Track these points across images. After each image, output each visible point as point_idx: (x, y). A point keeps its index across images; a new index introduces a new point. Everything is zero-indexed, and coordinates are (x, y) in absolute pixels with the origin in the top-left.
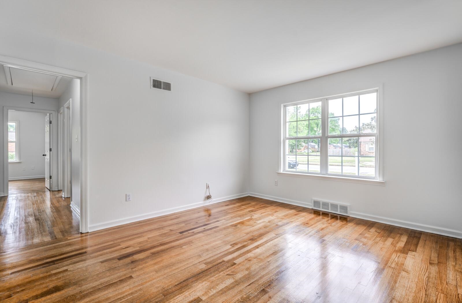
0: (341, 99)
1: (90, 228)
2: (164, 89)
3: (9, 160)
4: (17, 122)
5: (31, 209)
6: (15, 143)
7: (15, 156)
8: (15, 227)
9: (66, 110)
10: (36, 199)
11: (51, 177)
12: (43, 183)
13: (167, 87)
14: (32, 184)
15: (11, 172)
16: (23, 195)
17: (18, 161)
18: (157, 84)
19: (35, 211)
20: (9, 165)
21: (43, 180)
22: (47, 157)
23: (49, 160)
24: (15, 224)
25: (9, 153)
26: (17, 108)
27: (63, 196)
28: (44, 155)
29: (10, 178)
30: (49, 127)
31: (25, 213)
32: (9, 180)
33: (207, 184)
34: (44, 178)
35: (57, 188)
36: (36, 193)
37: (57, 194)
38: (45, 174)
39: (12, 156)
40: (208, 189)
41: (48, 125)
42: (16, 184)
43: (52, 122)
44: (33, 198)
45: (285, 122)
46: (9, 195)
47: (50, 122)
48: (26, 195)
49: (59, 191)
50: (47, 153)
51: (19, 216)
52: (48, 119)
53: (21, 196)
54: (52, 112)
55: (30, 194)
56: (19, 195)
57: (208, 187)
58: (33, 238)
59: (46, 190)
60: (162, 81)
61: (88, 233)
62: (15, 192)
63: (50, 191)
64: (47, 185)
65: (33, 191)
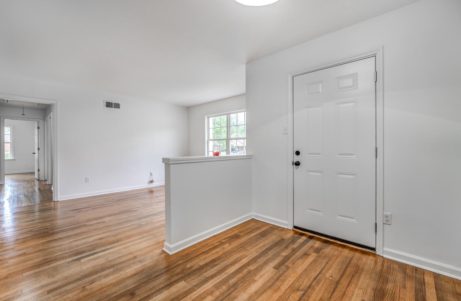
0: (236, 114)
1: (60, 198)
2: (114, 107)
3: (5, 158)
4: (11, 127)
5: (22, 191)
6: (10, 144)
7: (10, 155)
8: (10, 200)
9: (49, 119)
10: (26, 186)
11: (39, 170)
12: (34, 176)
13: (117, 106)
14: (25, 176)
15: (7, 168)
16: (16, 183)
17: (12, 158)
18: (109, 105)
19: (25, 192)
20: (6, 163)
21: (33, 173)
22: (36, 155)
23: (37, 157)
24: (10, 199)
25: (5, 153)
26: (12, 118)
27: (48, 183)
28: (33, 153)
29: (6, 172)
30: (37, 131)
31: (17, 193)
32: (5, 174)
33: (150, 172)
34: (34, 172)
35: (44, 178)
36: (27, 182)
37: (44, 182)
38: (34, 169)
39: (8, 154)
40: (151, 176)
41: (37, 130)
42: (11, 176)
43: (40, 128)
44: (24, 185)
45: (209, 129)
46: (5, 184)
47: (38, 128)
48: (19, 183)
49: (45, 180)
50: (36, 151)
51: (13, 195)
52: (37, 125)
53: (14, 184)
54: (39, 120)
55: (22, 183)
56: (13, 183)
57: (151, 174)
58: (22, 204)
59: (36, 180)
60: (113, 102)
61: (58, 201)
62: (10, 182)
63: (38, 180)
64: (36, 176)
65: (25, 181)
